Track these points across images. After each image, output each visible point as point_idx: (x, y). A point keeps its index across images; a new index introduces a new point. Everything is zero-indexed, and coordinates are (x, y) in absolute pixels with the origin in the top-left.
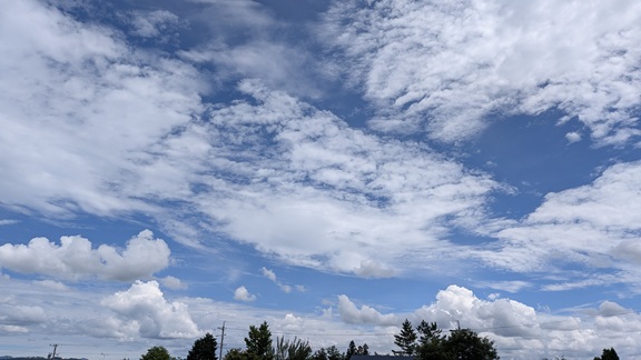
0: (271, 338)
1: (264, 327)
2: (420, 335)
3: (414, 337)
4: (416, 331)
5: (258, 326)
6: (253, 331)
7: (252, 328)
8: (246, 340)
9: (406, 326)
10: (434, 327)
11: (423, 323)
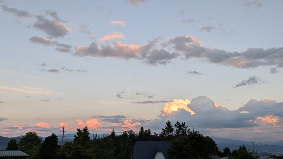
0: (89, 135)
1: (85, 130)
4: (173, 127)
5: (82, 129)
7: (79, 130)
8: (75, 136)
10: (184, 125)
11: (178, 122)
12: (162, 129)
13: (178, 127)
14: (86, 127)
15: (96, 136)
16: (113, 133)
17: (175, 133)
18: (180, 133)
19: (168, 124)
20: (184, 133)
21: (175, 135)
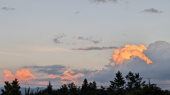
10: (137, 76)
11: (130, 73)
12: (111, 82)
13: (131, 79)
14: (16, 80)
15: (29, 90)
16: (50, 87)
17: (127, 87)
18: (133, 86)
19: (119, 75)
20: (138, 86)
21: (127, 88)
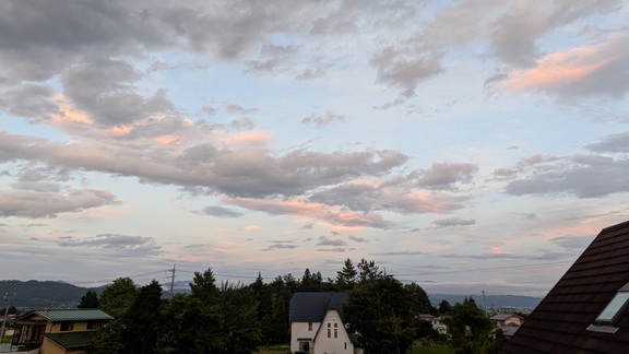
0: (215, 283)
1: (208, 274)
2: (359, 271)
3: (354, 273)
4: (356, 268)
5: (202, 272)
6: (198, 278)
7: (197, 274)
8: (191, 285)
9: (348, 263)
10: (372, 264)
11: (363, 261)
13: (364, 269)
14: (209, 270)
15: (226, 285)
